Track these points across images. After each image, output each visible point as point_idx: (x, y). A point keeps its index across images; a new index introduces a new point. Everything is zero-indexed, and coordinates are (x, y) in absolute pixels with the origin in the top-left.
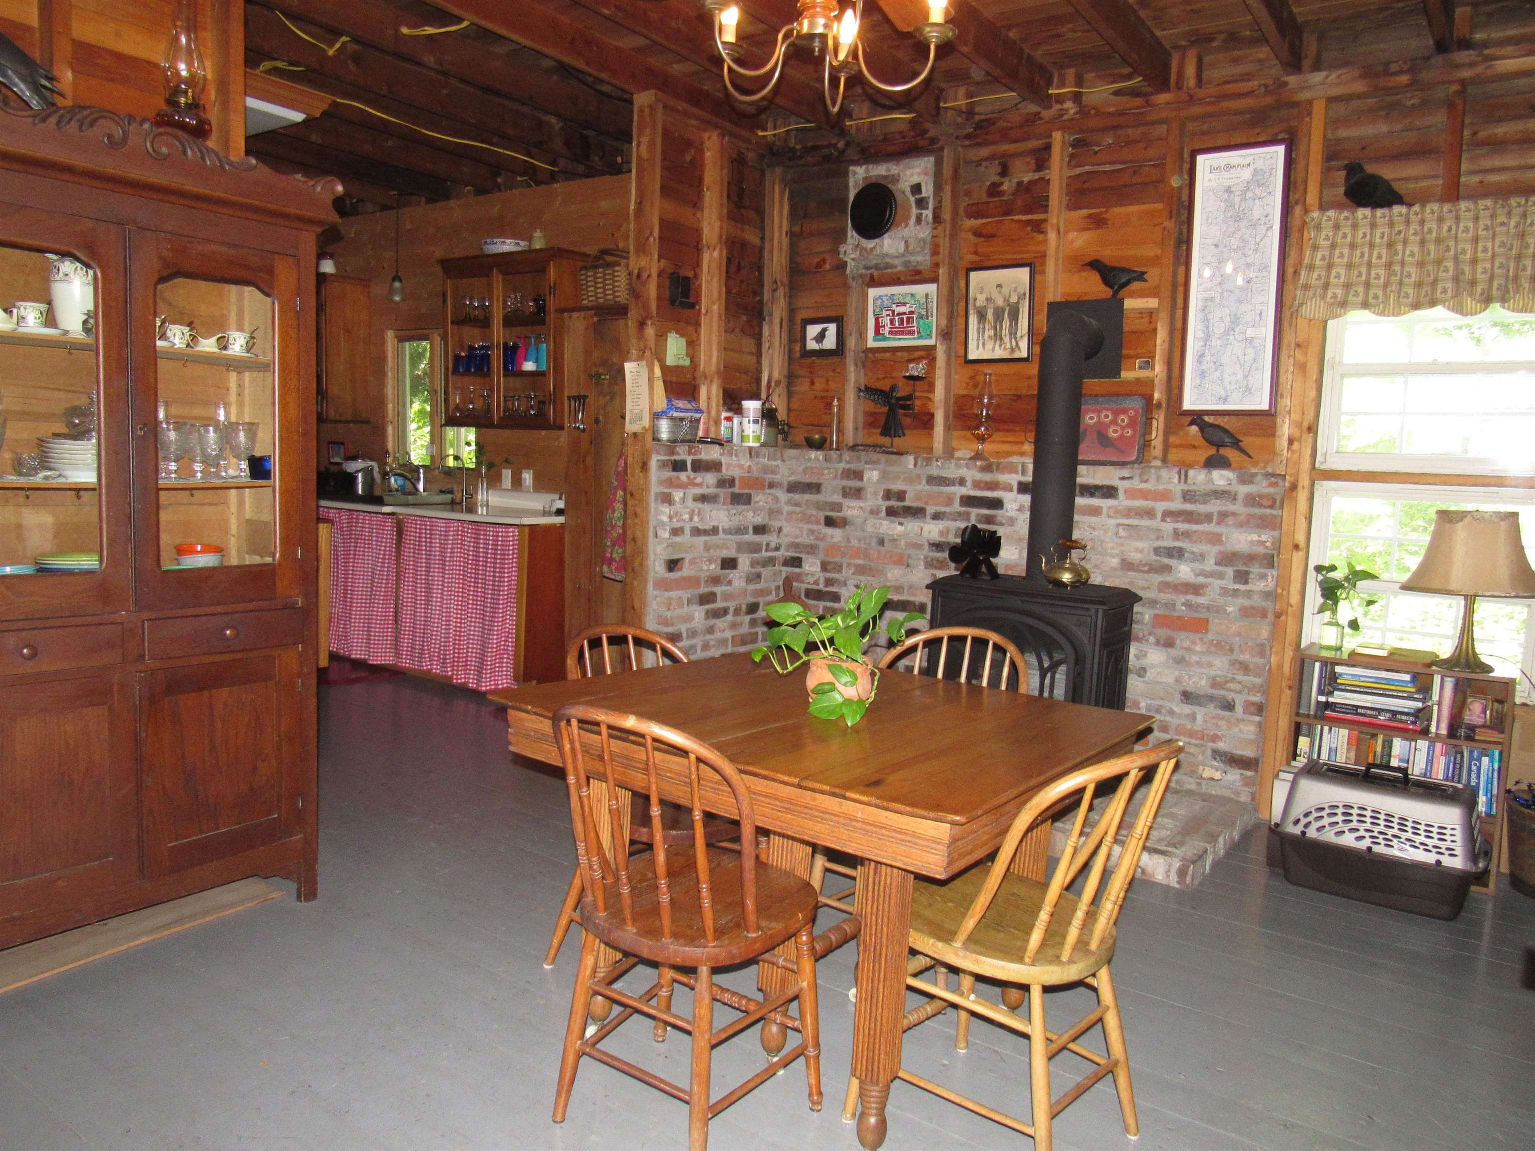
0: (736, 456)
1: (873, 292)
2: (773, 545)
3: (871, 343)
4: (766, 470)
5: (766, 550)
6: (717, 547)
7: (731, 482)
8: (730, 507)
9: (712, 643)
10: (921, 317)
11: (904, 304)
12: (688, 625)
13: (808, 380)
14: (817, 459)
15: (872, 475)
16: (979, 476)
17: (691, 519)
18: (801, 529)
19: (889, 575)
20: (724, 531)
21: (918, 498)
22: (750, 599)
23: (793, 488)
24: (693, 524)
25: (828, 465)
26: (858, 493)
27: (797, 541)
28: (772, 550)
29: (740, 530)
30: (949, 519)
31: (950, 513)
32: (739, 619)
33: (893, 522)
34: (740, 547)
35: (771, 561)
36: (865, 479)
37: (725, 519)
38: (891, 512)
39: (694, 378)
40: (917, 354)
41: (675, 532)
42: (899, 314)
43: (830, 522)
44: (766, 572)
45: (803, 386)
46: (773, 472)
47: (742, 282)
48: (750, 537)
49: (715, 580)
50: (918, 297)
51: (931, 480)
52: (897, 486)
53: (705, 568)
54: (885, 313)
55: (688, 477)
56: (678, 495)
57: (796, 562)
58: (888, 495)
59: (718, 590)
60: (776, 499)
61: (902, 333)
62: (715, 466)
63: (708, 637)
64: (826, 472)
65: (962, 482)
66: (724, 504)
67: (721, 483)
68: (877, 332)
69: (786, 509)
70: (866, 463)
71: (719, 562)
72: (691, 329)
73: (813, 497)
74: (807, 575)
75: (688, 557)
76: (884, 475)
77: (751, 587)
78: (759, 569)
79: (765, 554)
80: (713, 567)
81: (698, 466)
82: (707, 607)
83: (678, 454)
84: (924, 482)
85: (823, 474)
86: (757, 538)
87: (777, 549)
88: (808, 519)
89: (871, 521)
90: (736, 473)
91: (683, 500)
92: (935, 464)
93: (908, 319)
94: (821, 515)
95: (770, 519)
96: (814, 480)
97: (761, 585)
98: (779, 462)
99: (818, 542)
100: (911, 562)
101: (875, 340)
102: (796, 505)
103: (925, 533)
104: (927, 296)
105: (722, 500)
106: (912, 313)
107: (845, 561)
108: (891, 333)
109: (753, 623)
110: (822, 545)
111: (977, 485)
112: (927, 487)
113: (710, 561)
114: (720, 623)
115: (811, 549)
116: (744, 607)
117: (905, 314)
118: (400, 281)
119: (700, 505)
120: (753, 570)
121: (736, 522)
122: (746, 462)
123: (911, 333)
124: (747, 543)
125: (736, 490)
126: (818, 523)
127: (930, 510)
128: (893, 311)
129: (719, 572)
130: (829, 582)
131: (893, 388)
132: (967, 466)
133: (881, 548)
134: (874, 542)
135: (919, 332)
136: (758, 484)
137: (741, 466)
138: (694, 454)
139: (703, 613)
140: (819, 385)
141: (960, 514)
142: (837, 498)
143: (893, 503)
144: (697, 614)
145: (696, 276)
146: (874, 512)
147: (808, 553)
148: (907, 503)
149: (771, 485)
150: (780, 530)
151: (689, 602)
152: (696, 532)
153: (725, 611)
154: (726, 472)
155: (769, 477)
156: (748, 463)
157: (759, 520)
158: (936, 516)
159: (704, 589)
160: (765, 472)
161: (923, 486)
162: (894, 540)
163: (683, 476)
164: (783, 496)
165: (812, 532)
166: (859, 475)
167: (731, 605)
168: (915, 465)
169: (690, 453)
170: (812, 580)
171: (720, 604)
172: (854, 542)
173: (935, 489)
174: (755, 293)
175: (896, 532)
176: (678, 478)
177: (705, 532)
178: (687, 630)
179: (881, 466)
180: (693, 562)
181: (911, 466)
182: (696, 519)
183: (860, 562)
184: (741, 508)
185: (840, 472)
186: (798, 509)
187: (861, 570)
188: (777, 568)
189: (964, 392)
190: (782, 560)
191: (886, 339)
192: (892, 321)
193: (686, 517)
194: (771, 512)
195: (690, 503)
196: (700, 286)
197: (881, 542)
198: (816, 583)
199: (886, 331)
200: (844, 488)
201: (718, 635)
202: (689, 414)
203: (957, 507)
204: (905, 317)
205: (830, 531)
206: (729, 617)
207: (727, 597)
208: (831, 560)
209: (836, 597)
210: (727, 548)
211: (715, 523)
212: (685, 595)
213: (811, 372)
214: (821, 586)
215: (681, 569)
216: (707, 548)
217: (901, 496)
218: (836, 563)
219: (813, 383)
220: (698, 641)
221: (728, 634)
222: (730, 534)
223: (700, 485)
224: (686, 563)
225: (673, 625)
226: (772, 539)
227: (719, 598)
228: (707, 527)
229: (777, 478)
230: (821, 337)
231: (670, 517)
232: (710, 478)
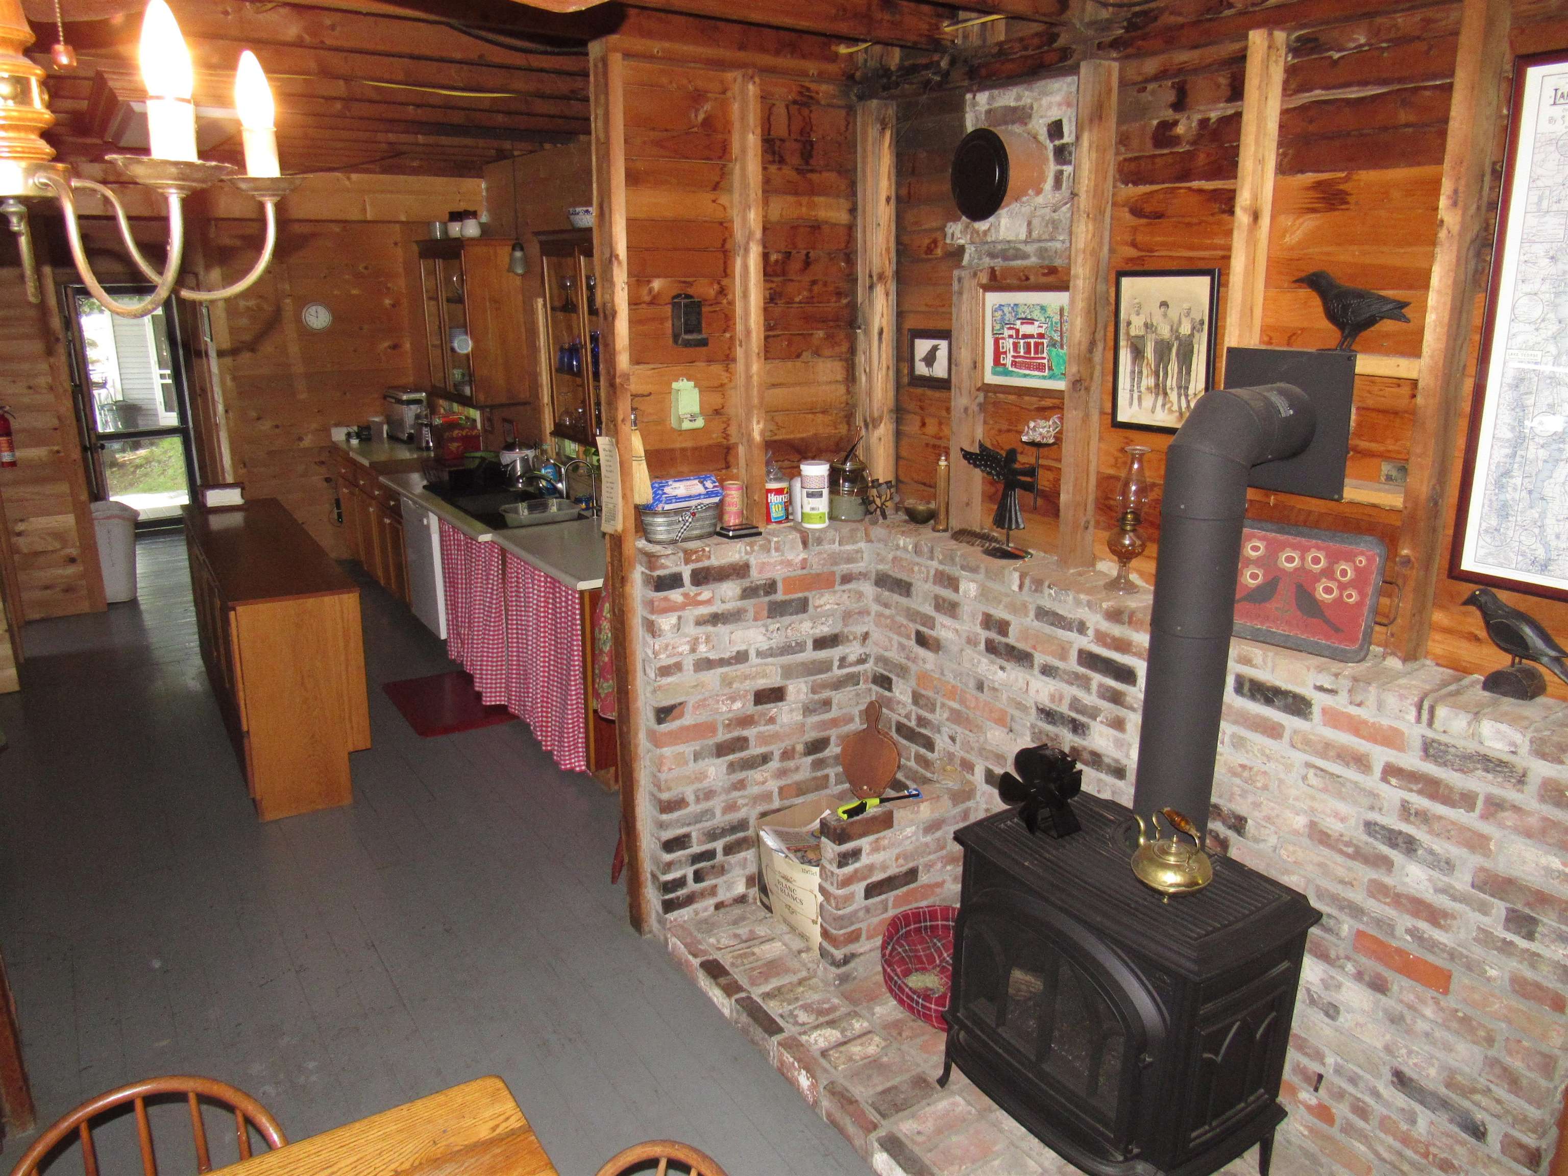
0: (777, 549)
1: (993, 299)
2: (852, 658)
3: (990, 378)
4: (835, 559)
5: (841, 667)
6: (746, 677)
7: (771, 587)
8: (770, 620)
9: (740, 802)
10: (1053, 344)
11: (1030, 321)
12: (697, 785)
13: (918, 418)
14: (905, 549)
15: (969, 588)
16: (1106, 626)
17: (693, 650)
18: (890, 640)
19: (989, 735)
20: (759, 654)
21: (1025, 634)
22: (812, 735)
23: (882, 581)
24: (697, 656)
25: (917, 560)
26: (950, 608)
27: (886, 654)
28: (851, 665)
29: (786, 649)
30: (1062, 680)
31: (1065, 671)
32: (791, 764)
33: (992, 662)
34: (788, 672)
35: (853, 679)
36: (961, 590)
37: (761, 638)
38: (991, 648)
39: (727, 436)
40: (1048, 402)
41: (665, 671)
42: (1025, 336)
43: (922, 640)
44: (837, 697)
45: (912, 426)
46: (850, 560)
47: (814, 282)
48: (810, 654)
49: (746, 721)
50: (1049, 312)
51: (1042, 614)
52: (1000, 613)
53: (724, 709)
54: (1007, 333)
55: (686, 595)
56: (666, 622)
57: (884, 682)
58: (988, 622)
59: (750, 733)
60: (860, 595)
61: (1029, 367)
62: (740, 571)
63: (736, 794)
64: (916, 569)
65: (1082, 628)
66: (756, 619)
67: (749, 593)
68: (997, 362)
69: (875, 608)
70: (963, 568)
71: (751, 698)
72: (716, 368)
73: (903, 601)
74: (899, 702)
75: (692, 701)
76: (984, 594)
77: (814, 719)
78: (826, 694)
79: (837, 672)
80: (738, 705)
81: (701, 577)
82: (731, 757)
83: (663, 567)
84: (1032, 614)
85: (913, 571)
86: (823, 654)
87: (861, 661)
88: (897, 629)
89: (969, 651)
90: (779, 573)
91: (678, 627)
92: (1047, 591)
93: (1036, 344)
94: (913, 627)
95: (845, 625)
96: (903, 576)
97: (834, 713)
98: (862, 545)
99: (910, 664)
100: (1015, 727)
101: (995, 373)
102: (886, 606)
103: (1032, 692)
104: (1062, 310)
105: (751, 614)
106: (1041, 336)
107: (940, 700)
108: (1014, 364)
109: (819, 764)
110: (913, 668)
111: (1101, 638)
112: (1037, 624)
113: (733, 699)
114: (756, 775)
115: (903, 671)
116: (800, 748)
117: (1032, 336)
118: (522, 249)
119: (710, 629)
120: (816, 697)
121: (778, 640)
122: (797, 555)
123: (1040, 367)
124: (803, 663)
125: (779, 596)
126: (908, 637)
127: (1040, 659)
128: (1017, 331)
129: (751, 708)
130: (921, 721)
131: (1012, 454)
132: (1089, 605)
133: (980, 695)
134: (972, 684)
135: (1050, 368)
136: (824, 582)
137: (789, 563)
138: (697, 560)
139: (724, 768)
140: (931, 429)
141: (1077, 676)
142: (928, 609)
143: (993, 635)
144: (712, 771)
145: (722, 291)
146: (971, 641)
147: (898, 676)
148: (1011, 640)
149: (847, 579)
150: (866, 636)
151: (697, 756)
152: (706, 664)
153: (765, 759)
154: (756, 576)
155: (844, 568)
156: (802, 556)
157: (824, 630)
158: (1047, 671)
159: (722, 736)
160: (836, 563)
161: (1030, 620)
162: (995, 689)
163: (675, 595)
164: (868, 589)
165: (902, 647)
166: (953, 583)
167: (776, 749)
168: (1021, 587)
169: (687, 561)
170: (903, 712)
171: (755, 750)
172: (950, 677)
173: (1048, 629)
174: (839, 294)
175: (996, 678)
176: (666, 599)
177: (722, 662)
178: (696, 792)
179: (981, 576)
180: (697, 706)
181: (1015, 587)
182: (702, 648)
183: (955, 705)
184: (787, 620)
185: (932, 572)
186: (887, 612)
187: (957, 717)
188: (862, 686)
189: (1111, 472)
190: (870, 675)
191: (1007, 373)
192: (1016, 346)
193: (686, 648)
194: (847, 616)
195: (691, 630)
196: (731, 303)
197: (980, 687)
198: (907, 716)
199: (1008, 360)
200: (936, 597)
201: (755, 790)
202: (693, 503)
203: (1072, 664)
204: (1032, 341)
205: (921, 652)
206: (774, 765)
207: (764, 739)
208: (923, 692)
209: (929, 745)
210: (765, 676)
211: (743, 647)
212: (688, 749)
213: (922, 408)
214: (913, 724)
215: (681, 715)
216: (727, 682)
217: (1003, 627)
218: (928, 699)
219: (924, 424)
220: (717, 804)
221: (773, 785)
222: (771, 655)
223: (708, 602)
224: (689, 708)
225: (669, 789)
226: (853, 651)
227: (752, 742)
228: (726, 655)
229: (855, 568)
230: (930, 359)
231: (656, 654)
232: (729, 590)
